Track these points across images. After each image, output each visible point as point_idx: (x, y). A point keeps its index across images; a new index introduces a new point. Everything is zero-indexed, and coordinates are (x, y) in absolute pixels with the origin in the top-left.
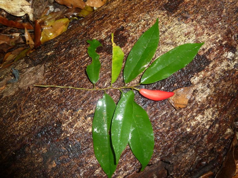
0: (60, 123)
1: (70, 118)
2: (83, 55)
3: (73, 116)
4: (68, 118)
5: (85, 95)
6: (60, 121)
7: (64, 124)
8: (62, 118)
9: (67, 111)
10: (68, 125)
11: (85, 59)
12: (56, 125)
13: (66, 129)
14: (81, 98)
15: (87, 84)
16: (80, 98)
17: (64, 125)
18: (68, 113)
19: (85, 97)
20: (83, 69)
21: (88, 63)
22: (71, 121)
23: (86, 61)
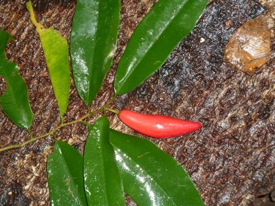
0: (17, 186)
1: (34, 168)
2: (13, 29)
3: (38, 164)
4: (29, 172)
5: (47, 113)
6: (16, 181)
7: (26, 185)
8: (18, 175)
9: (24, 158)
10: (34, 184)
11: (20, 36)
12: (13, 193)
13: (33, 193)
14: (41, 122)
15: (42, 90)
16: (39, 124)
17: (26, 187)
18: (25, 161)
19: (47, 117)
20: (23, 61)
21: (28, 44)
22: (36, 175)
23: (24, 40)
